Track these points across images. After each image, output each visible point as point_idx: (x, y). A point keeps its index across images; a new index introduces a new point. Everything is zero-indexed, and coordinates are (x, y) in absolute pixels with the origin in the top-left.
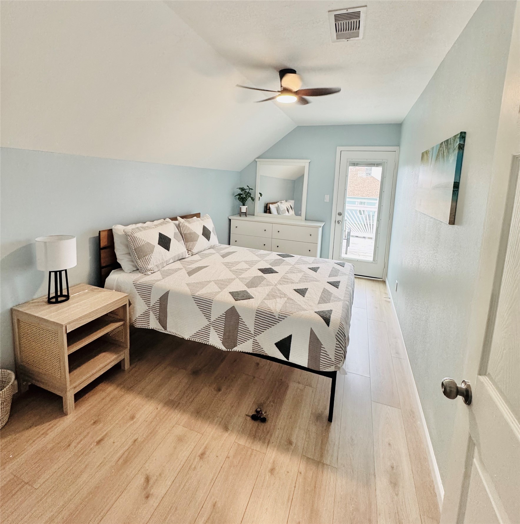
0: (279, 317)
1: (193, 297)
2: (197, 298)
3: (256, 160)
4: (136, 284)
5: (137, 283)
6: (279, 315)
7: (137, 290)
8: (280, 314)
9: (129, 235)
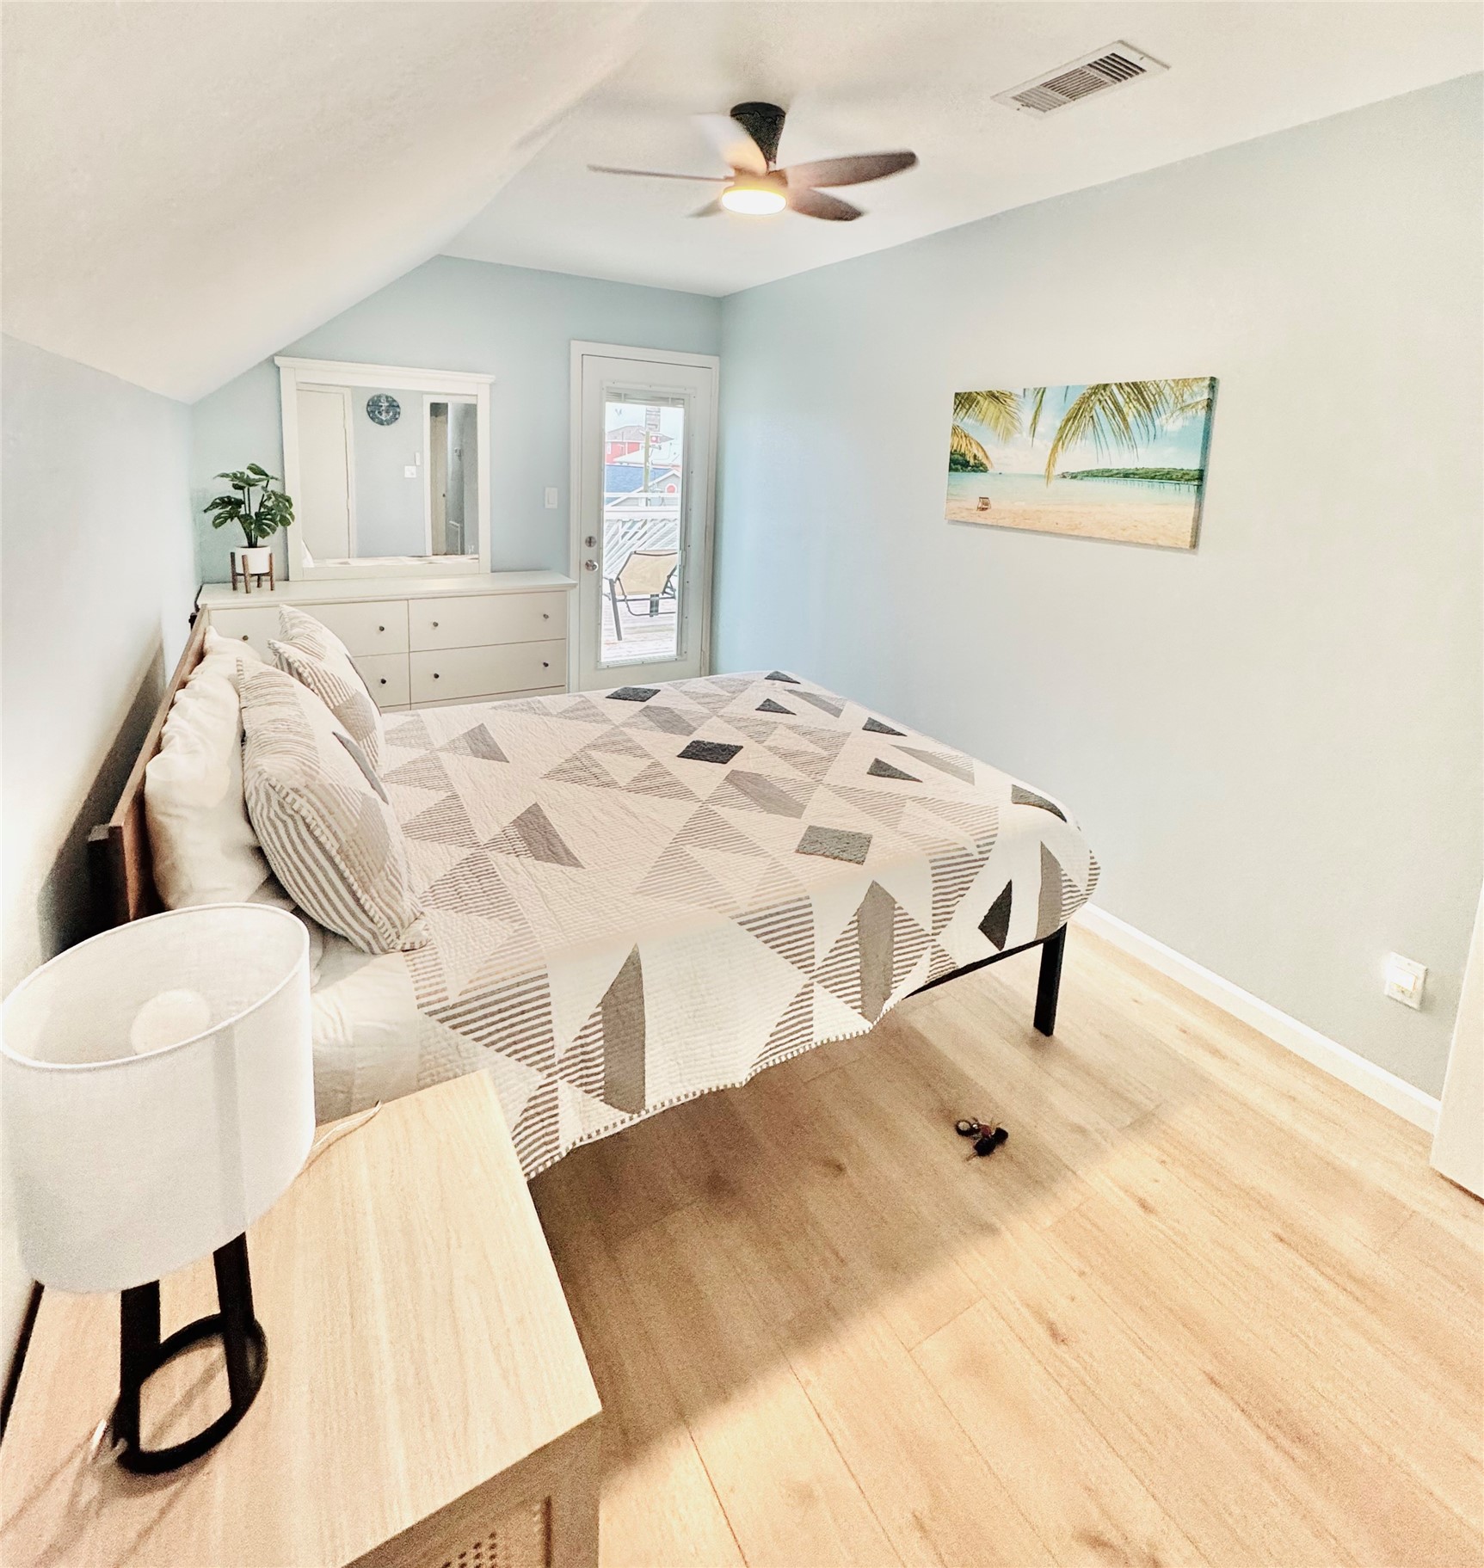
0: (981, 853)
1: (741, 924)
2: (755, 920)
3: (276, 362)
4: (444, 1009)
5: (450, 1003)
6: (978, 846)
7: (465, 1034)
8: (981, 843)
9: (296, 791)
